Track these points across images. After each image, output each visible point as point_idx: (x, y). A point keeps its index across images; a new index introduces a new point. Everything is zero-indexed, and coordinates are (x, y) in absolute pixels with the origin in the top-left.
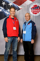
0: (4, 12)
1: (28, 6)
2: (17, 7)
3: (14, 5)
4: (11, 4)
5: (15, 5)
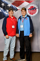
1: (25, 7)
2: (15, 8)
3: (12, 6)
5: (14, 6)
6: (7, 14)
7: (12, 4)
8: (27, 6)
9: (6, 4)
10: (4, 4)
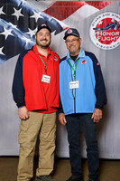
0: (19, 36)
1: (85, 20)
2: (55, 24)
3: (45, 18)
4: (37, 16)
5: (50, 18)
6: (29, 44)
7: (46, 12)
8: (93, 17)
9: (27, 13)
10: (22, 12)
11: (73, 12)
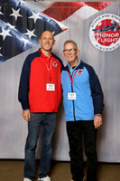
0: (17, 37)
2: (54, 25)
3: (44, 19)
4: (36, 16)
5: (49, 19)
6: (27, 45)
11: (72, 13)
